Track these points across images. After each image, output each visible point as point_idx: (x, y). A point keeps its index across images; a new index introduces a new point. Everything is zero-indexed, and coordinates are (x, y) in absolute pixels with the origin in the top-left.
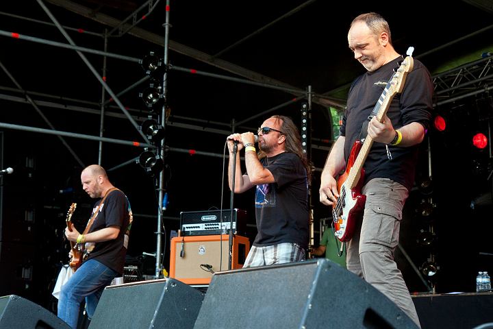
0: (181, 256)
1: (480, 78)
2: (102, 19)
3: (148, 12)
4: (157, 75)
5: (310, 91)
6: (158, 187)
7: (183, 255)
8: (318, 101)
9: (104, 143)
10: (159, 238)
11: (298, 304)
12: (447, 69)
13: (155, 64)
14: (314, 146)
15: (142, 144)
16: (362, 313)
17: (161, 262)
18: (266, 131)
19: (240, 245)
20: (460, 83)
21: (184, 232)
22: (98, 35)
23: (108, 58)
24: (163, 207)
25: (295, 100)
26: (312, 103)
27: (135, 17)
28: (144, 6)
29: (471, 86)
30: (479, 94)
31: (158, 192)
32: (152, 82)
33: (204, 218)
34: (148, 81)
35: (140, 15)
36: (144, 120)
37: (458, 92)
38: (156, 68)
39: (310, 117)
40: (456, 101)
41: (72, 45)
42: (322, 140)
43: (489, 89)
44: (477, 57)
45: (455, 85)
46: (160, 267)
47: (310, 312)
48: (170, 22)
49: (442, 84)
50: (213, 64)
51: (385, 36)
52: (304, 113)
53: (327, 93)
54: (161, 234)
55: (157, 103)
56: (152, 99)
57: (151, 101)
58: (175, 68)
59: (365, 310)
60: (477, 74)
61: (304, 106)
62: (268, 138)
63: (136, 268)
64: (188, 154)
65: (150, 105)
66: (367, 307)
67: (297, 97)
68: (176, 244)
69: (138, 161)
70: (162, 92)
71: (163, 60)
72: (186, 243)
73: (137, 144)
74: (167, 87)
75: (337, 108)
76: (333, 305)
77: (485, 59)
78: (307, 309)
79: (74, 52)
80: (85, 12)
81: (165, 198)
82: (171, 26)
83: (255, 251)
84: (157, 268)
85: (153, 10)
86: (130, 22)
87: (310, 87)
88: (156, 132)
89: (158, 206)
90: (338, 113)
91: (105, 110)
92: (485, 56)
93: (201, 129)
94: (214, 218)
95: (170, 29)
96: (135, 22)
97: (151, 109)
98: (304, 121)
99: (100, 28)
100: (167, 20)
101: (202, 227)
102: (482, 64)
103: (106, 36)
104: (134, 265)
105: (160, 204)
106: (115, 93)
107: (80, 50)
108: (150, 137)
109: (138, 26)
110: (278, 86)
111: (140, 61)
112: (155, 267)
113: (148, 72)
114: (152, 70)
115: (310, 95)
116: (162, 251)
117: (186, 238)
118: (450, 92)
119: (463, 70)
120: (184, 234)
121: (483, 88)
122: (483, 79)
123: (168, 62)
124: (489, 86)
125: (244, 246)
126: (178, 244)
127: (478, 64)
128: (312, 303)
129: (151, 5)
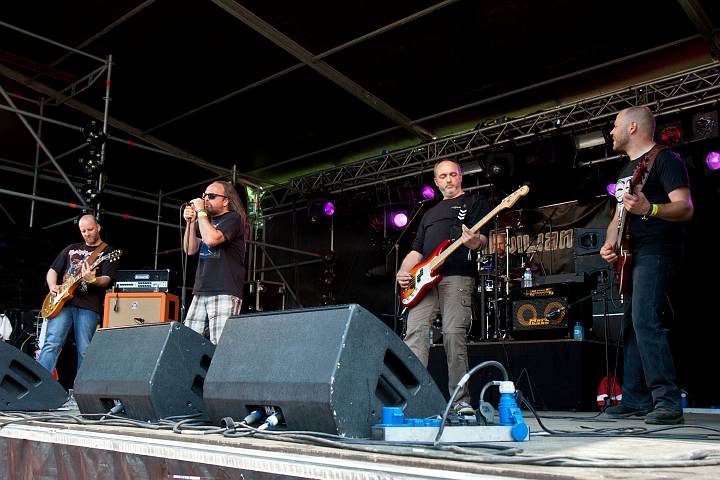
1: (379, 171)
2: (38, 87)
3: (87, 85)
4: (97, 144)
5: (235, 169)
7: (116, 309)
9: (37, 202)
12: (352, 161)
13: (95, 133)
15: (79, 206)
18: (212, 196)
19: (171, 302)
20: (363, 174)
21: (118, 288)
22: (34, 101)
23: (43, 122)
26: (236, 181)
27: (74, 88)
28: (85, 78)
29: (371, 177)
30: (377, 185)
32: (92, 149)
33: (137, 277)
34: (87, 149)
35: (79, 87)
36: (83, 184)
38: (96, 137)
40: (358, 189)
41: (13, 108)
44: (378, 153)
45: (358, 175)
47: (344, 351)
48: (110, 96)
49: (347, 174)
50: (143, 139)
55: (95, 169)
57: (90, 166)
58: (113, 138)
60: (377, 168)
62: (214, 203)
64: (122, 218)
65: (90, 171)
68: (110, 299)
70: (99, 158)
71: (103, 130)
72: (120, 299)
73: (74, 205)
74: (105, 155)
75: (253, 188)
77: (384, 156)
79: (14, 114)
80: (21, 79)
82: (112, 100)
83: (197, 304)
85: (94, 84)
86: (68, 93)
87: (235, 166)
88: (93, 196)
90: (254, 192)
91: (38, 173)
92: (384, 153)
93: (129, 196)
94: (147, 277)
95: (109, 101)
96: (73, 94)
97: (90, 174)
99: (37, 95)
100: (107, 94)
101: (135, 285)
102: (382, 160)
103: (42, 104)
106: (54, 156)
107: (20, 113)
108: (89, 200)
109: (76, 98)
111: (82, 130)
113: (89, 140)
114: (92, 138)
115: (235, 173)
117: (120, 294)
118: (354, 181)
119: (366, 163)
120: (118, 290)
121: (381, 180)
122: (382, 172)
123: (107, 133)
124: (387, 178)
125: (174, 303)
127: (378, 159)
129: (91, 79)
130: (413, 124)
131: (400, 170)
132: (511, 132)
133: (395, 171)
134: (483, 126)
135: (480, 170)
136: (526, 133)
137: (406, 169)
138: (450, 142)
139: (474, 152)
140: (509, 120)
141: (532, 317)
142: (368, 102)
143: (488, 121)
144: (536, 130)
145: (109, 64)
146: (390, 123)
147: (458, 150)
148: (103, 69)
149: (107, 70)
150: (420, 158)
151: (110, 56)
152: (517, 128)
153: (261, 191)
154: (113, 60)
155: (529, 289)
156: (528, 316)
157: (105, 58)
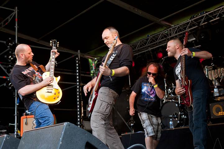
0: (26, 124)
1: (147, 45)
3: (8, 21)
4: (12, 48)
5: (79, 52)
6: (15, 95)
8: (83, 56)
10: (16, 117)
11: (56, 142)
12: (134, 42)
13: (11, 43)
14: (82, 75)
15: (7, 77)
16: (84, 144)
17: (17, 127)
20: (140, 47)
21: (27, 114)
24: (17, 103)
25: (73, 56)
26: (80, 57)
27: (3, 24)
28: (6, 19)
29: (144, 48)
30: (147, 51)
31: (15, 98)
32: (11, 51)
34: (9, 51)
36: (7, 67)
37: (139, 51)
38: (12, 45)
39: (79, 63)
40: (138, 54)
42: (86, 72)
43: (150, 49)
44: (145, 37)
45: (138, 48)
46: (17, 129)
48: (18, 25)
50: (38, 43)
51: (115, 35)
52: (77, 62)
53: (87, 53)
54: (17, 115)
55: (13, 60)
56: (11, 58)
59: (85, 143)
60: (146, 44)
61: (77, 59)
63: (6, 131)
66: (86, 141)
67: (74, 55)
68: (23, 119)
69: (5, 84)
71: (15, 41)
72: (28, 119)
73: (4, 77)
75: (92, 59)
76: (71, 142)
77: (148, 38)
78: (60, 144)
81: (18, 100)
82: (18, 27)
84: (16, 130)
87: (79, 51)
89: (15, 103)
90: (92, 61)
92: (148, 36)
95: (18, 28)
96: (3, 26)
97: (10, 62)
98: (77, 65)
100: (16, 25)
102: (147, 39)
104: (5, 130)
105: (16, 103)
110: (67, 51)
111: (5, 42)
112: (15, 130)
113: (8, 47)
114: (10, 46)
115: (79, 54)
116: (17, 122)
117: (28, 116)
118: (136, 51)
119: (140, 42)
121: (148, 49)
122: (148, 45)
123: (17, 42)
124: (151, 48)
126: (24, 119)
127: (146, 40)
128: (62, 142)
129: (9, 18)
130: (161, 21)
131: (157, 43)
132: (208, 19)
133: (154, 44)
134: (194, 17)
135: (195, 39)
136: (215, 18)
137: (160, 42)
138: (179, 27)
139: (190, 31)
140: (206, 12)
141: (220, 112)
142: (136, 13)
143: (196, 15)
144: (220, 15)
145: (16, 11)
146: (149, 21)
147: (183, 30)
148: (13, 14)
149: (15, 14)
150: (165, 36)
151: (16, 7)
152: (211, 16)
153: (96, 60)
154: (18, 9)
155: (217, 97)
156: (218, 110)
157: (14, 9)
